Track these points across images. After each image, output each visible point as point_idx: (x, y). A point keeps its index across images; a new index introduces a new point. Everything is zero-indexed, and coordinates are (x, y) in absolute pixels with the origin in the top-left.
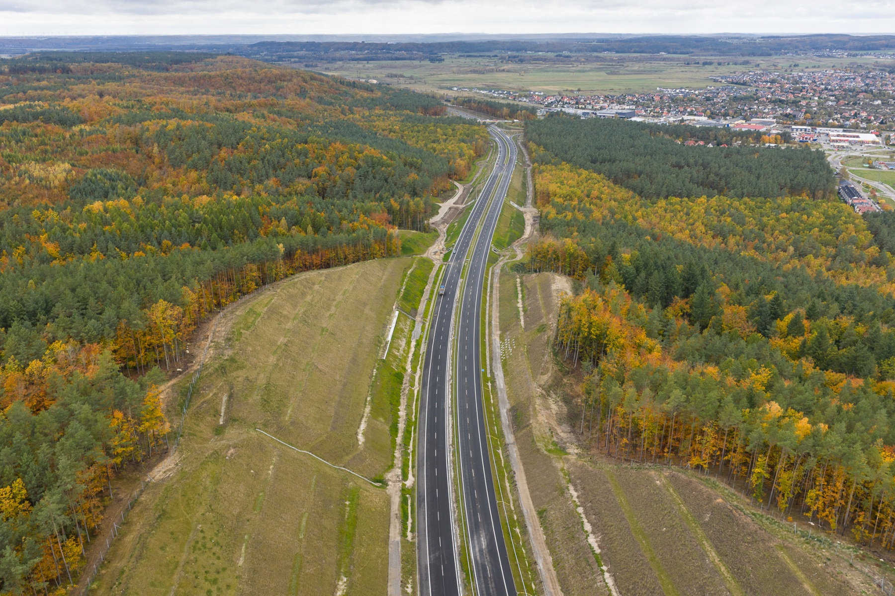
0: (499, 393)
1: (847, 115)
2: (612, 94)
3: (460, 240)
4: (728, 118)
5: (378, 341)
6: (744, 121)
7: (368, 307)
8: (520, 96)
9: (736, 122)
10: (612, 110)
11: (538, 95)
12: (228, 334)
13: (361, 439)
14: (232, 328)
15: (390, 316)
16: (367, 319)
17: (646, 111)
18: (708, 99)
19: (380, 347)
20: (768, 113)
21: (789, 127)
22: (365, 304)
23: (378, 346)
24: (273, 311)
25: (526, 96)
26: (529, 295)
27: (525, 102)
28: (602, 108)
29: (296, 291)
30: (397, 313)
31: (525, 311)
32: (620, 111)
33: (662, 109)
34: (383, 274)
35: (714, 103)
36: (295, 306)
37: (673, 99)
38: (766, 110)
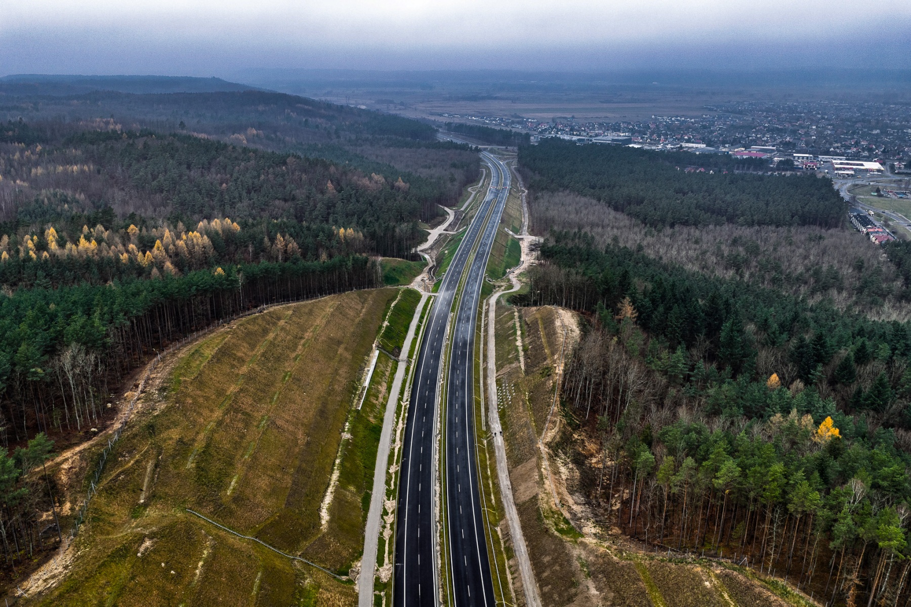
0: (497, 451)
1: (848, 143)
2: (607, 121)
3: (450, 269)
4: (727, 145)
5: (352, 388)
6: (743, 149)
7: (342, 346)
8: (513, 122)
9: (736, 150)
10: (609, 137)
11: (531, 122)
12: (163, 382)
13: (325, 516)
14: (170, 374)
15: (368, 356)
16: (341, 360)
17: (642, 138)
18: (704, 127)
19: (355, 394)
20: (767, 142)
21: (790, 155)
22: (339, 343)
23: (353, 393)
24: (224, 353)
25: (518, 123)
26: (529, 331)
27: (518, 128)
28: (597, 135)
29: (256, 328)
30: (377, 353)
31: (525, 350)
32: (616, 138)
33: (659, 136)
34: (363, 307)
35: (712, 131)
36: (253, 347)
37: (669, 127)
38: (765, 139)
